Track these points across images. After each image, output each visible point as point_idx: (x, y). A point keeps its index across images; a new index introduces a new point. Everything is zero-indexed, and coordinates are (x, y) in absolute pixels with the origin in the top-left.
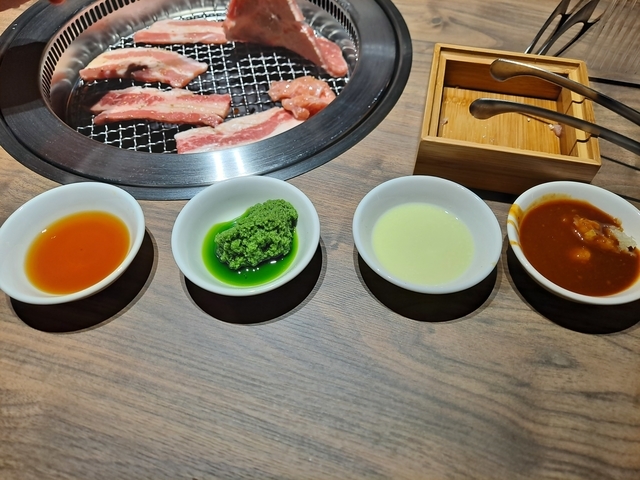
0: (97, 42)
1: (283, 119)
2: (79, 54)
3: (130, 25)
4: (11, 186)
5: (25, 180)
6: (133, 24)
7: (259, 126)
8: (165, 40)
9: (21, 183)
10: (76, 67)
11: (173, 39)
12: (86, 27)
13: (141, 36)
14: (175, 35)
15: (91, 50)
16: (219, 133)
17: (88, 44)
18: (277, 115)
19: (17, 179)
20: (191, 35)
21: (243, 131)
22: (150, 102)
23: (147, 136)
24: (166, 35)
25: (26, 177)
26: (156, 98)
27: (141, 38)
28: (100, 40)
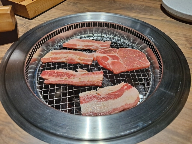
0: (50, 46)
1: (126, 89)
2: (43, 51)
3: (62, 40)
4: (3, 133)
5: (11, 129)
6: (63, 40)
7: (116, 92)
8: (75, 47)
9: (9, 131)
10: (41, 56)
11: (78, 47)
12: (47, 40)
13: (66, 45)
14: (79, 45)
15: (47, 49)
16: (99, 95)
17: (46, 47)
18: (123, 87)
19: (7, 128)
20: (86, 46)
21: (109, 94)
22: (69, 77)
23: (67, 92)
24: (75, 45)
25: (12, 127)
26: (72, 75)
27: (65, 46)
28: (51, 45)
